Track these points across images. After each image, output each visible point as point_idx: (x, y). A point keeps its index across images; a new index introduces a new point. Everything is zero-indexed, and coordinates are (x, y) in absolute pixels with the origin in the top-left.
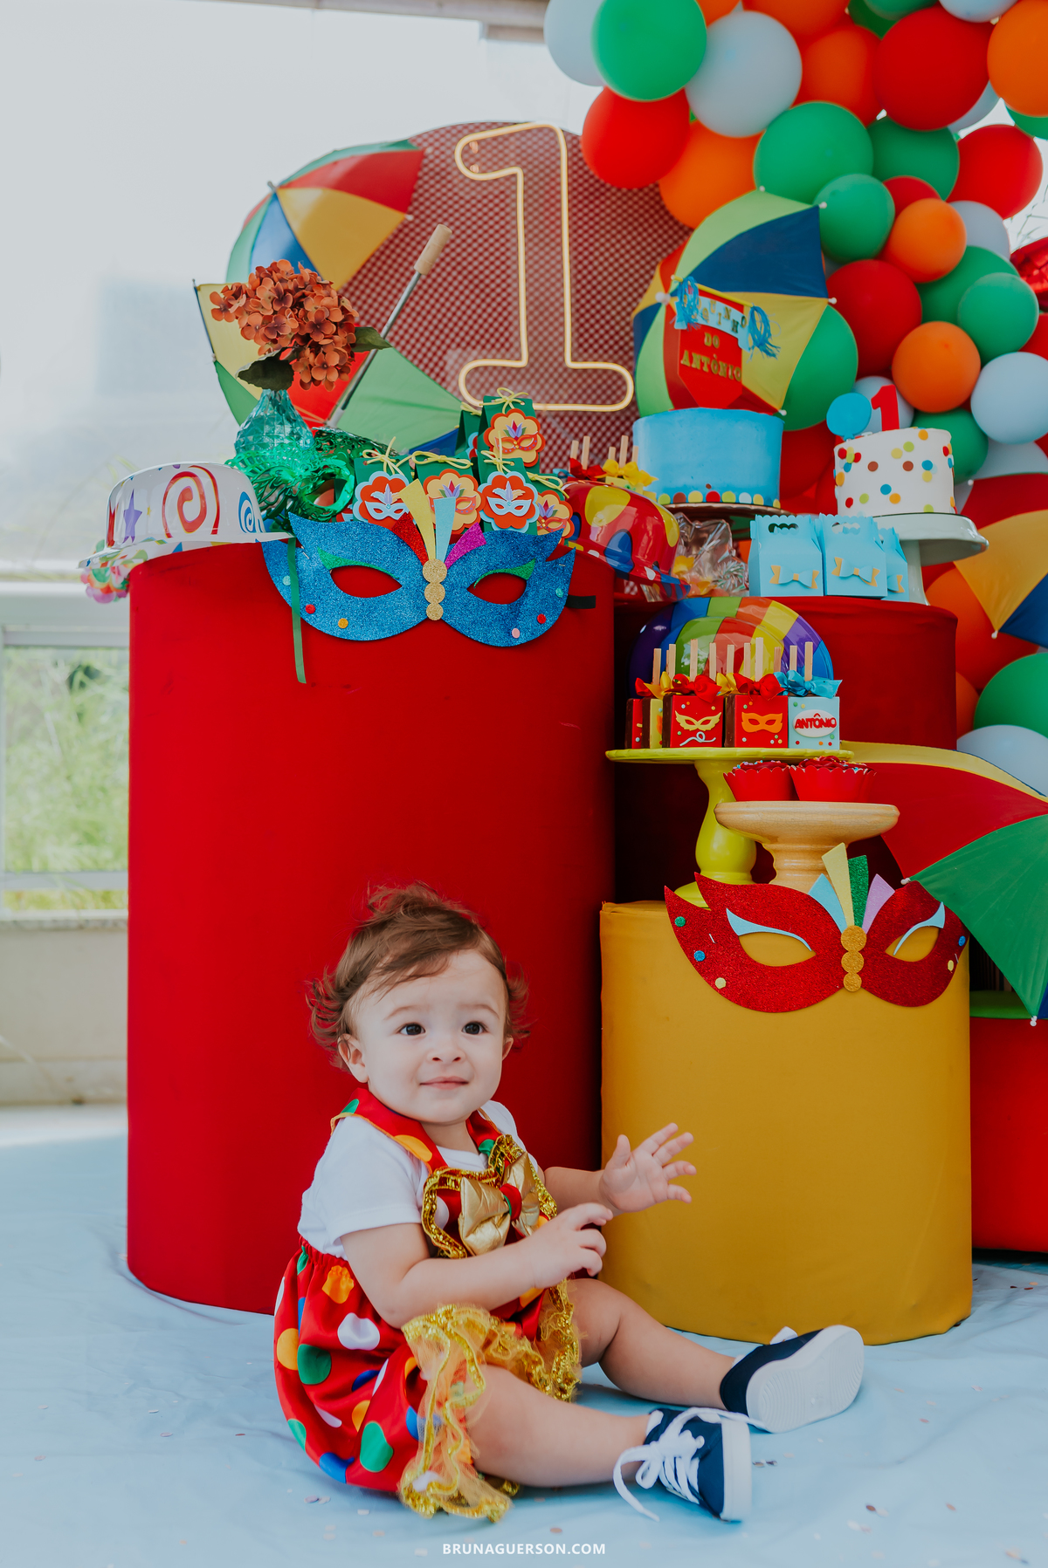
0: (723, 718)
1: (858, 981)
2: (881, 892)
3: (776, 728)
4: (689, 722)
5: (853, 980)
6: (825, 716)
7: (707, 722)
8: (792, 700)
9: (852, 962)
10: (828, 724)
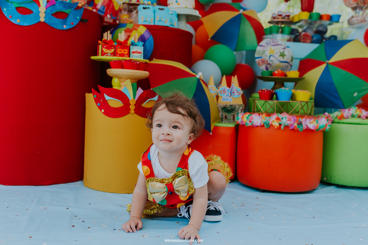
0: (115, 50)
1: (134, 112)
2: (140, 91)
3: (126, 53)
4: (106, 51)
5: (132, 111)
6: (139, 51)
7: (111, 51)
8: (131, 47)
9: (132, 107)
10: (140, 53)
